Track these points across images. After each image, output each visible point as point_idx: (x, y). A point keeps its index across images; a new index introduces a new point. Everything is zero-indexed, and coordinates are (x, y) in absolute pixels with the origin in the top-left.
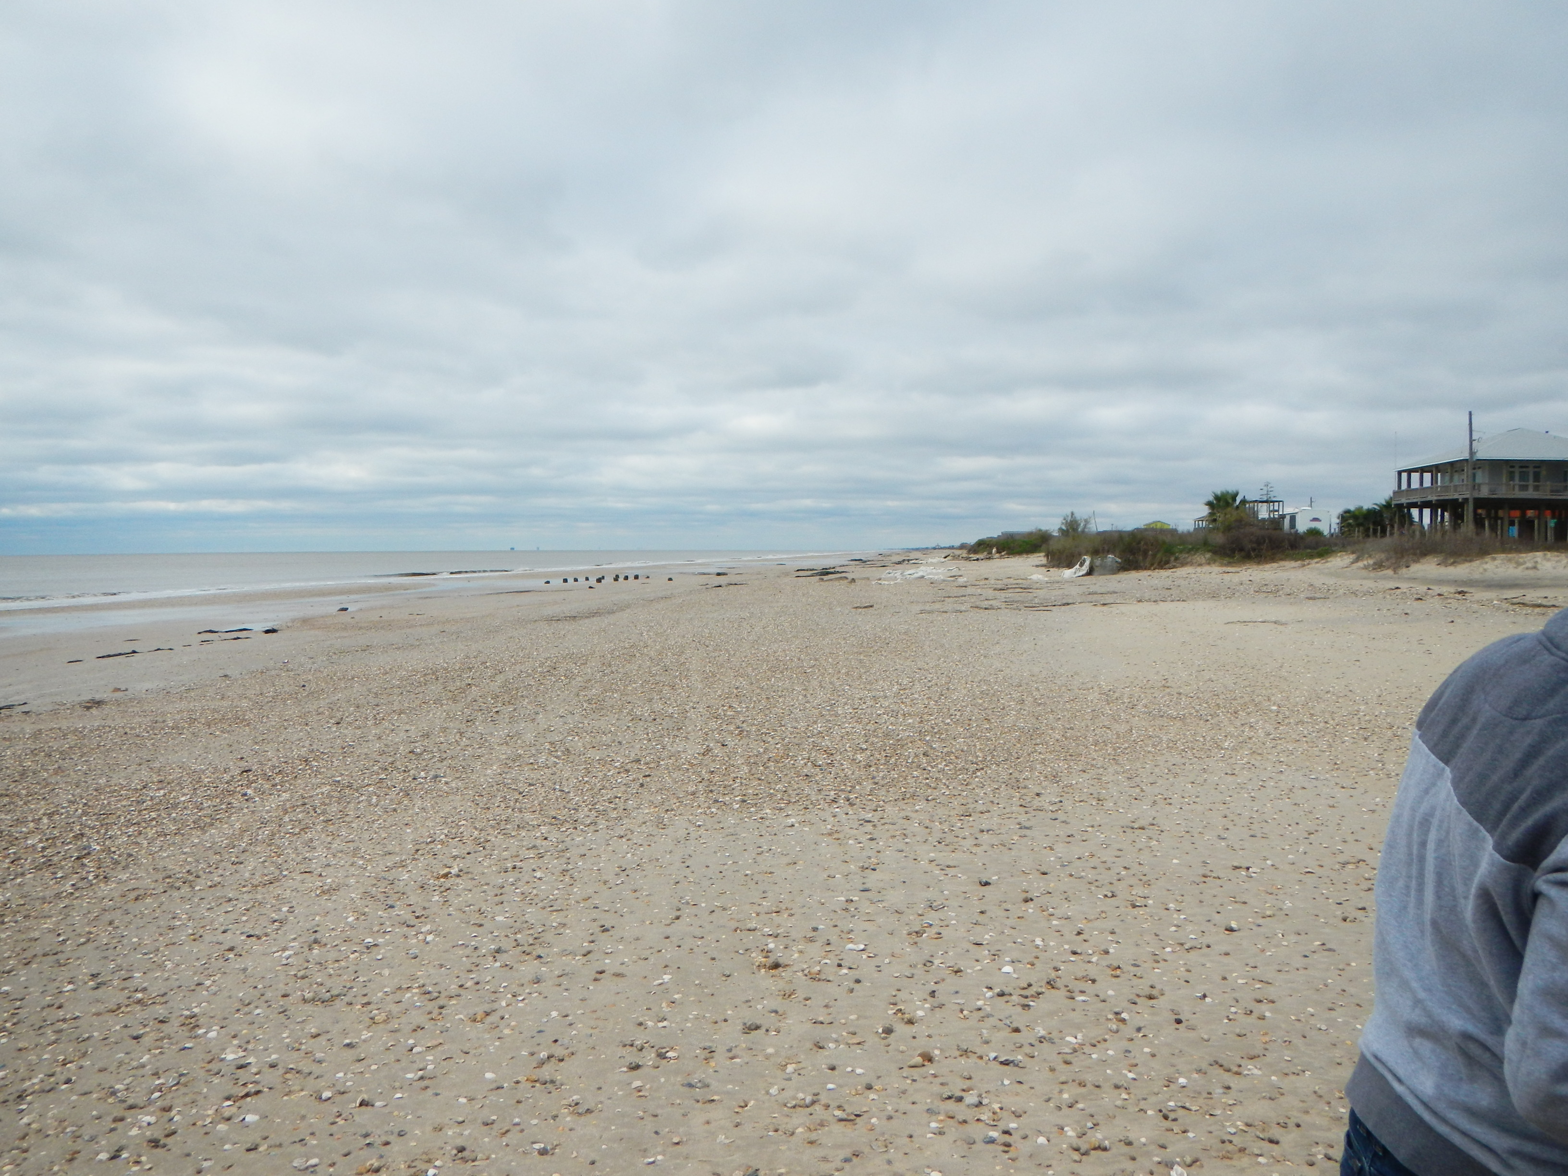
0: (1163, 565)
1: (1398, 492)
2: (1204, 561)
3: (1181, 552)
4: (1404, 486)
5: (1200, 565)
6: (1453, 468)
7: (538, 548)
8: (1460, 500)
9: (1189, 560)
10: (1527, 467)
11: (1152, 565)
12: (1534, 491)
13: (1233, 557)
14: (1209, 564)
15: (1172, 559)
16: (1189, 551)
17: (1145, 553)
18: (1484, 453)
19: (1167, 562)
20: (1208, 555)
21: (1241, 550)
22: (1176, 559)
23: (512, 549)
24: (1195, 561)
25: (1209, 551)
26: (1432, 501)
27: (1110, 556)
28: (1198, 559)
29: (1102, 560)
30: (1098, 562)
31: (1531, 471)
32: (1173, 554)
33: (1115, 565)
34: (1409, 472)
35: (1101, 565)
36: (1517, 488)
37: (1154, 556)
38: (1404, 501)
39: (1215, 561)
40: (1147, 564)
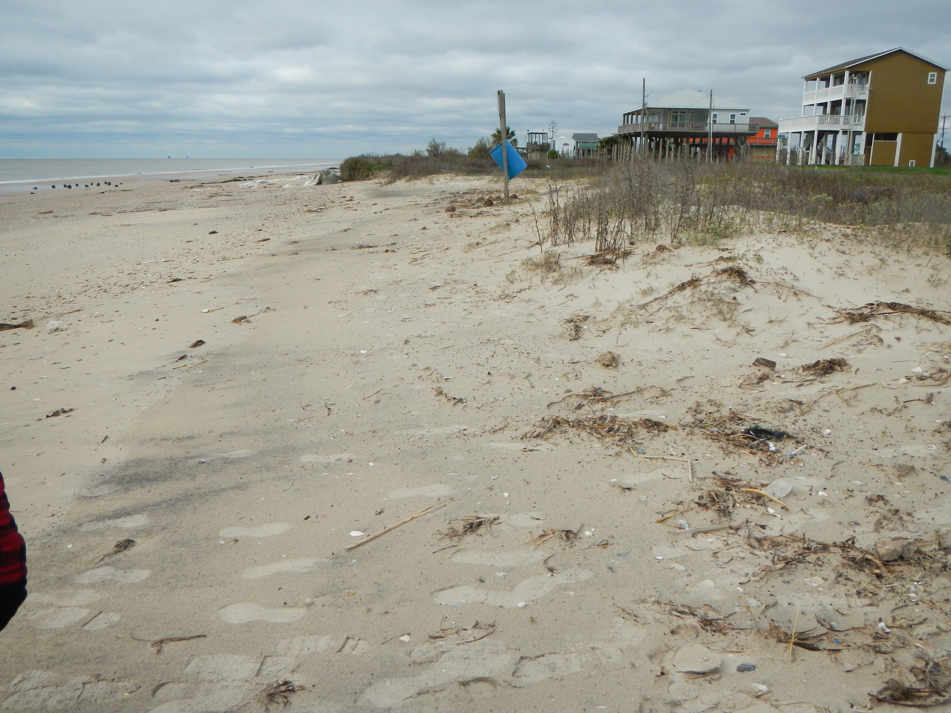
3: (375, 170)
10: (677, 112)
23: (169, 157)
35: (326, 179)
36: (678, 125)
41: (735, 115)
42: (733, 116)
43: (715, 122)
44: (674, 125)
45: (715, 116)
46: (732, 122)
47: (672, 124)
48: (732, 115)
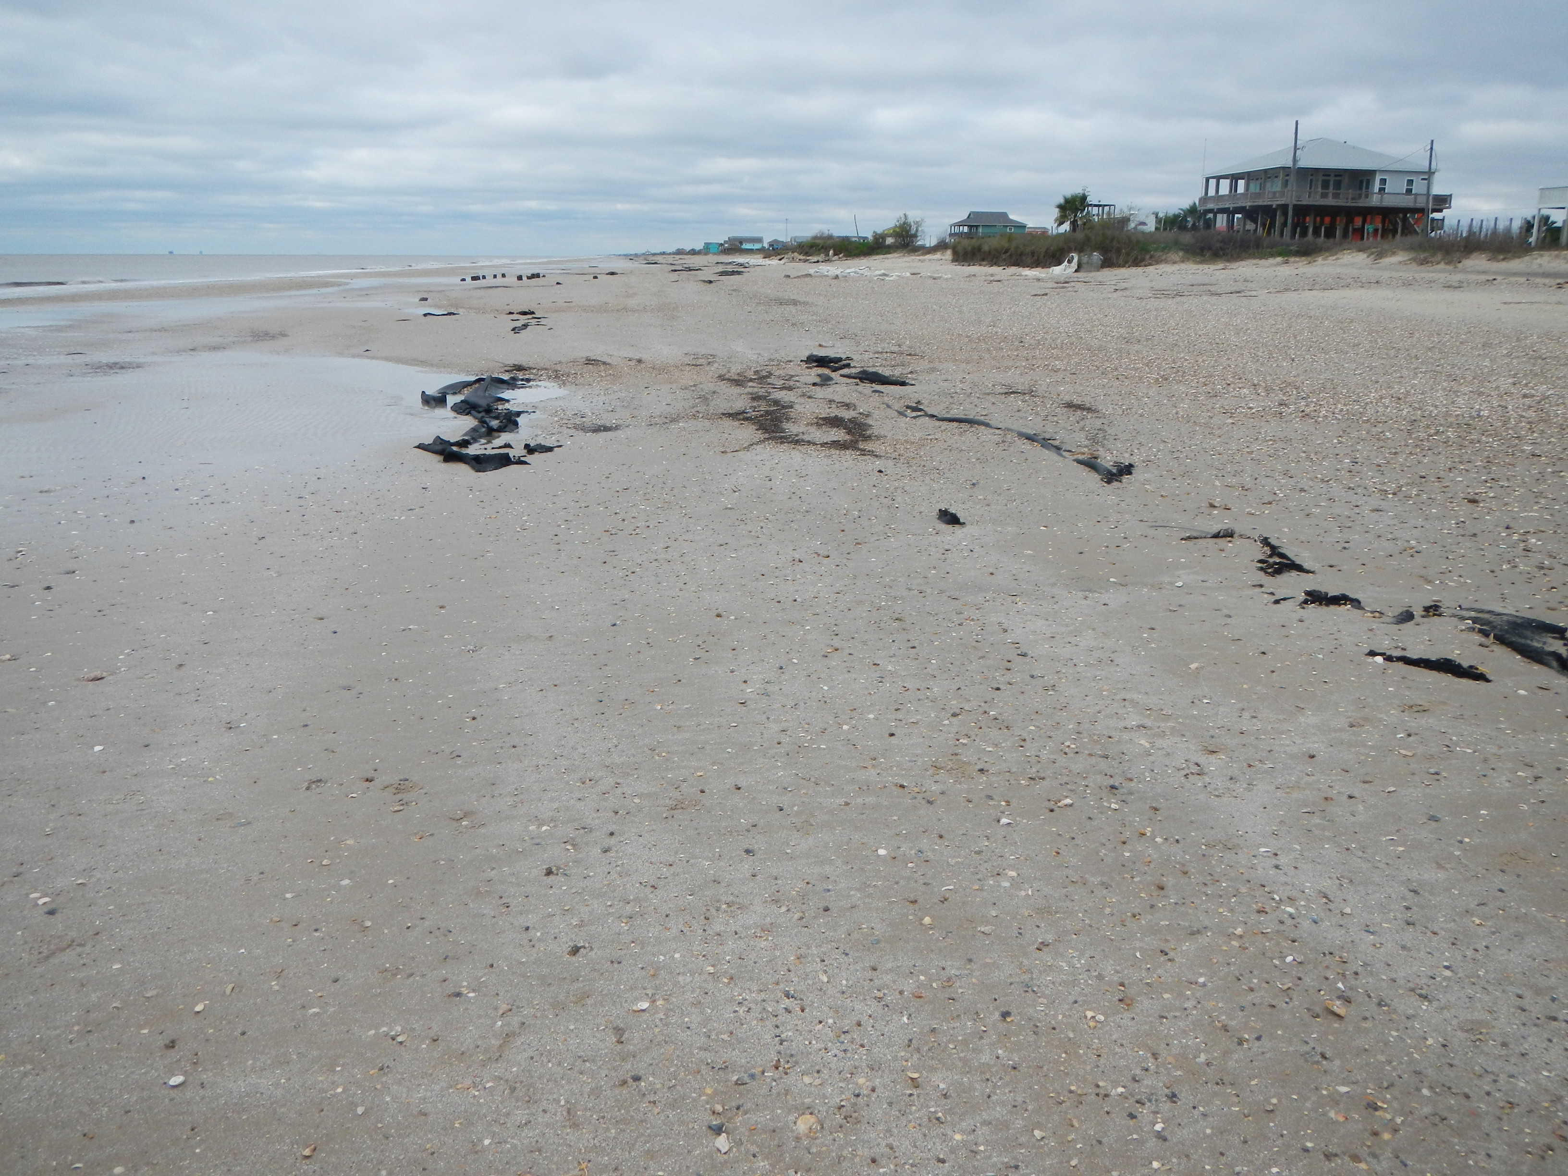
0: (1137, 263)
1: (1205, 199)
2: (1178, 259)
3: (1156, 250)
4: (1212, 192)
5: (1175, 263)
6: (1266, 175)
7: (201, 252)
8: (1274, 206)
9: (1163, 258)
10: (1329, 175)
11: (1126, 262)
12: (1333, 198)
13: (1204, 256)
14: (1183, 262)
15: (1148, 257)
16: (1163, 250)
17: (1118, 251)
18: (1307, 161)
19: (1143, 260)
20: (1181, 254)
21: (1210, 249)
22: (1152, 257)
24: (1169, 259)
25: (1182, 250)
26: (1245, 207)
27: (1095, 253)
28: (1172, 256)
29: (1089, 257)
30: (1085, 259)
31: (1332, 179)
32: (1148, 251)
33: (1100, 262)
34: (1218, 178)
35: (1088, 263)
36: (1330, 195)
37: (1128, 254)
38: (1210, 206)
39: (1188, 260)
40: (1121, 262)
41: (1412, 181)
42: (1410, 182)
43: (1382, 190)
44: (1324, 196)
45: (1383, 181)
46: (1409, 191)
47: (1322, 193)
48: (1408, 180)
